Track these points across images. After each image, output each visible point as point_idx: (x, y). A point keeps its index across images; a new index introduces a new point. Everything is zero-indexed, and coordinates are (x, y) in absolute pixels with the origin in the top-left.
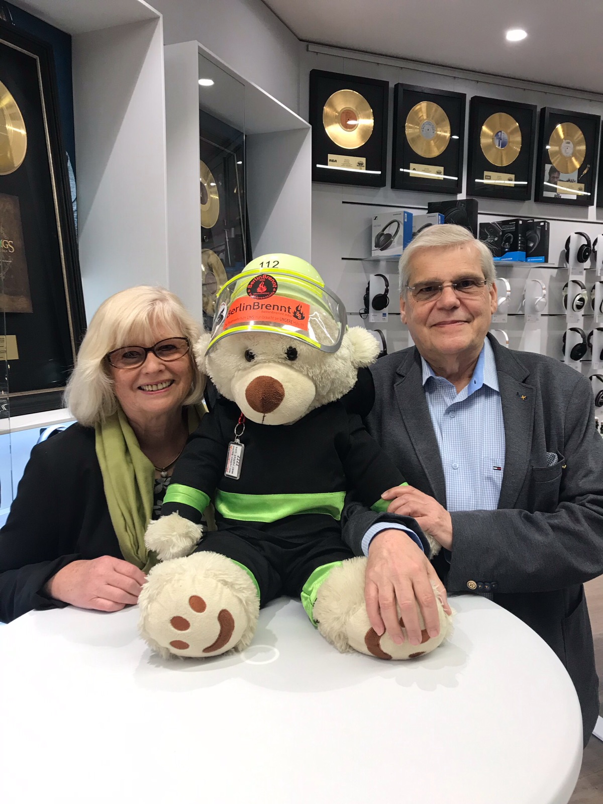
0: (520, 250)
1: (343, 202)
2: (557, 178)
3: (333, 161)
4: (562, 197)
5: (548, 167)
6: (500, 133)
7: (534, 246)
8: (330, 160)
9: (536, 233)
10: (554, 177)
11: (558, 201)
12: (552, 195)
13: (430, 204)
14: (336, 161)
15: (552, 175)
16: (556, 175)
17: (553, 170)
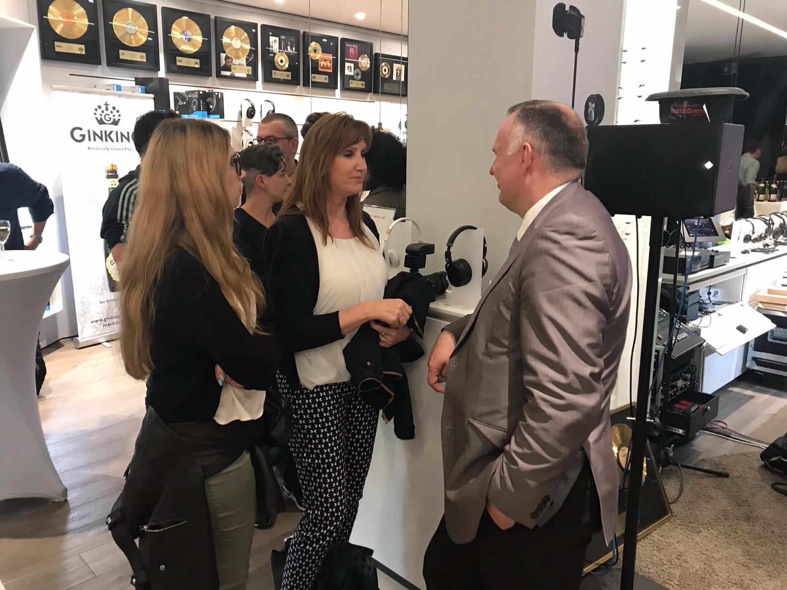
0: (203, 111)
1: (70, 75)
2: (231, 62)
3: (59, 46)
4: (236, 76)
5: (223, 55)
6: (185, 32)
7: (213, 108)
8: (57, 46)
9: (213, 99)
10: (228, 62)
11: (233, 78)
12: (228, 73)
13: (136, 78)
14: (61, 47)
15: (227, 61)
16: (230, 60)
17: (227, 58)
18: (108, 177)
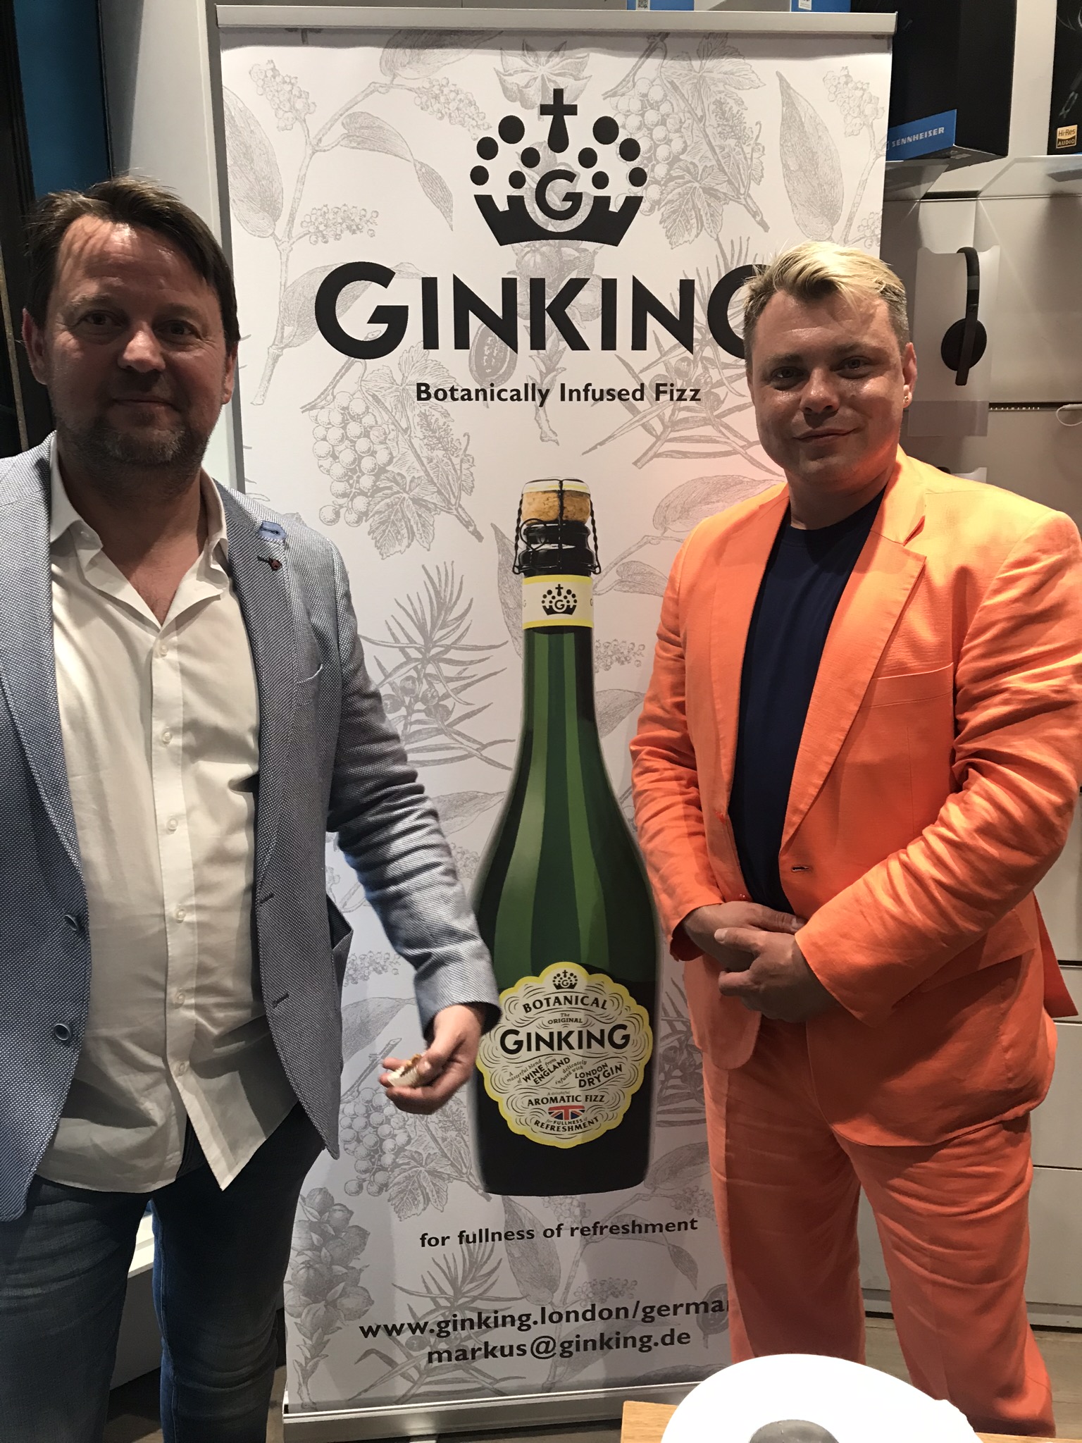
18: (530, 565)
